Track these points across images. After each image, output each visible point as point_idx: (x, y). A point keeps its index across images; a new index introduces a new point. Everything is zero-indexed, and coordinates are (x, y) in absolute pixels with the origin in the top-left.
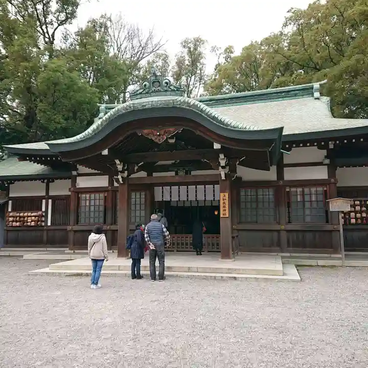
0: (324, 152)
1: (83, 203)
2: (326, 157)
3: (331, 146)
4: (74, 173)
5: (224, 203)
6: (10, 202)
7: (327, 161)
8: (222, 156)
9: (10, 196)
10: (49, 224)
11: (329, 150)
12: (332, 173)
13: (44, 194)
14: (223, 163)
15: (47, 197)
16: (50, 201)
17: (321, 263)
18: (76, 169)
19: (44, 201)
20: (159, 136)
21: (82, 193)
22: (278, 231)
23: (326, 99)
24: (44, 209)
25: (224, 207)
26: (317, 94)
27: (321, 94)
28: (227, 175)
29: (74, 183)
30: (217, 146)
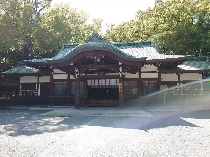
0: (156, 67)
1: (56, 86)
2: (157, 69)
3: (159, 65)
4: (52, 73)
5: (121, 87)
6: (21, 85)
7: (158, 71)
8: (121, 67)
9: (21, 82)
10: (39, 95)
11: (158, 67)
12: (159, 75)
13: (37, 82)
14: (121, 70)
15: (38, 83)
16: (40, 85)
18: (53, 71)
19: (37, 85)
21: (56, 82)
22: (139, 98)
24: (36, 88)
25: (121, 88)
28: (122, 75)
29: (52, 77)
30: (120, 63)
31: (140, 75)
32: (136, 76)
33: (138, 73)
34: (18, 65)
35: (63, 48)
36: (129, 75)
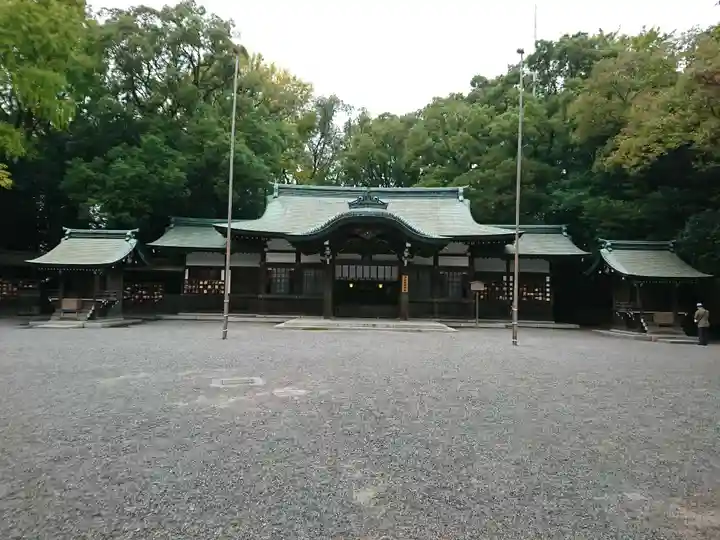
0: (467, 247)
2: (469, 251)
3: (472, 244)
4: (266, 250)
5: (405, 283)
6: (187, 270)
7: (469, 254)
8: (407, 250)
9: (187, 264)
11: (471, 246)
12: (471, 262)
13: (223, 264)
14: (406, 254)
17: (462, 325)
18: (266, 246)
19: (223, 271)
20: (368, 235)
21: (271, 267)
22: (432, 303)
23: (467, 201)
24: (223, 279)
25: (405, 285)
26: (461, 198)
27: (465, 198)
28: (408, 263)
29: (264, 258)
30: (408, 245)
31: (436, 261)
32: (430, 261)
33: (432, 258)
34: (172, 225)
35: (276, 194)
36: (418, 260)
